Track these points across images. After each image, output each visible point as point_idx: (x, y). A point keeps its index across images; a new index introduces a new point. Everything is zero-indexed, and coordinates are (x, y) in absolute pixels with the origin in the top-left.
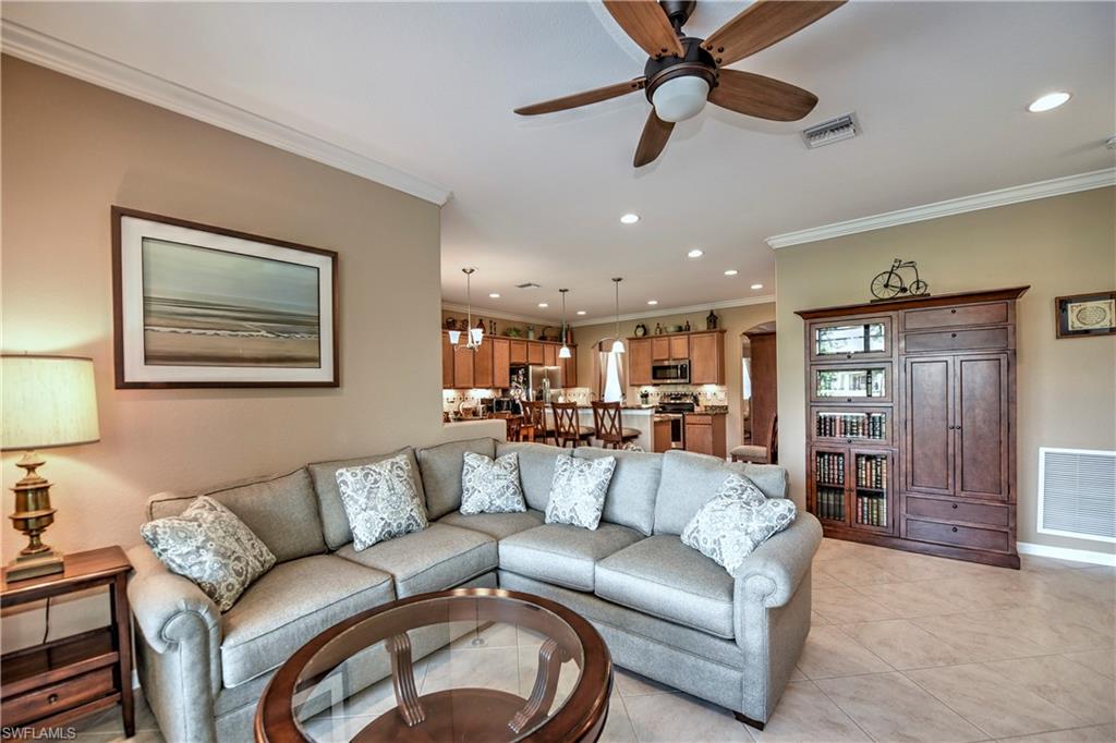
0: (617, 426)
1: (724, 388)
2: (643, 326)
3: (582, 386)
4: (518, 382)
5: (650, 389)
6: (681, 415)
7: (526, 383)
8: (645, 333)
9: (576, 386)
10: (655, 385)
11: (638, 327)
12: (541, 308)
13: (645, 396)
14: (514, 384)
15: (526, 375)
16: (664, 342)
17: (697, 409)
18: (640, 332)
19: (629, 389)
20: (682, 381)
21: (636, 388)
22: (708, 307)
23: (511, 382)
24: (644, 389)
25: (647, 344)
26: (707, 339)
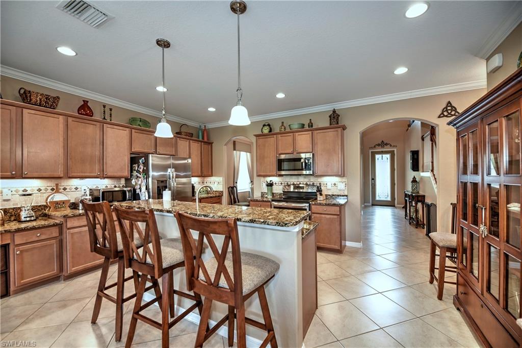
0: (230, 271)
1: (344, 179)
2: (269, 125)
3: (215, 176)
4: (138, 171)
5: (275, 179)
6: (308, 205)
7: (146, 172)
8: (270, 131)
9: (212, 175)
10: (280, 176)
11: (264, 125)
12: (159, 92)
13: (270, 185)
14: (135, 173)
15: (146, 164)
16: (289, 138)
17: (320, 198)
18: (266, 130)
19: (256, 179)
20: (308, 172)
21: (262, 179)
22: (329, 108)
23: (131, 172)
24: (269, 179)
25: (272, 140)
26: (331, 134)
